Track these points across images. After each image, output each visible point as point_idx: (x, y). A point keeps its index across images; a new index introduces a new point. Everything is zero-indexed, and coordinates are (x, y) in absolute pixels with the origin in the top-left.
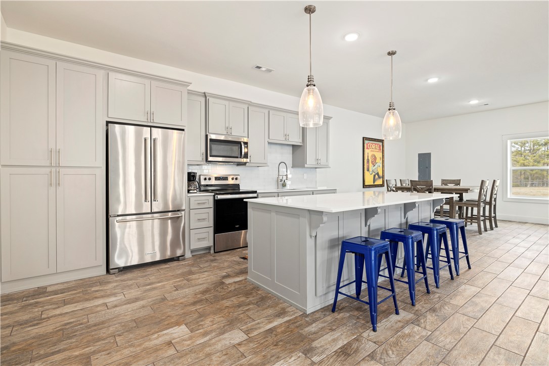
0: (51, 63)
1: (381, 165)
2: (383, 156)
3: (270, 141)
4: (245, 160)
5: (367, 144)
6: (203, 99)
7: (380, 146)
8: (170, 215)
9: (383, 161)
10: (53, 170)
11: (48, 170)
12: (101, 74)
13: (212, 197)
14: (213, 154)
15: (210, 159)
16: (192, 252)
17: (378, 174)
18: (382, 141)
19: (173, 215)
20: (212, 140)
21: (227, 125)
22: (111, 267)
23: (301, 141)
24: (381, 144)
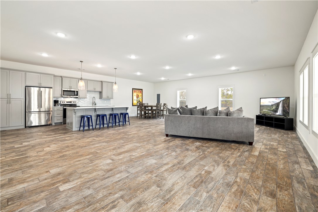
0: (8, 71)
1: (141, 98)
2: (142, 95)
3: (87, 90)
4: (77, 96)
5: (134, 91)
6: (61, 78)
7: (141, 92)
8: (47, 112)
9: (142, 97)
10: (8, 99)
11: (7, 99)
12: (23, 73)
13: (62, 108)
14: (64, 94)
15: (63, 96)
16: (55, 123)
17: (140, 101)
18: (142, 90)
19: (48, 112)
20: (64, 91)
21: (70, 86)
22: (27, 126)
23: (101, 90)
24: (141, 90)
